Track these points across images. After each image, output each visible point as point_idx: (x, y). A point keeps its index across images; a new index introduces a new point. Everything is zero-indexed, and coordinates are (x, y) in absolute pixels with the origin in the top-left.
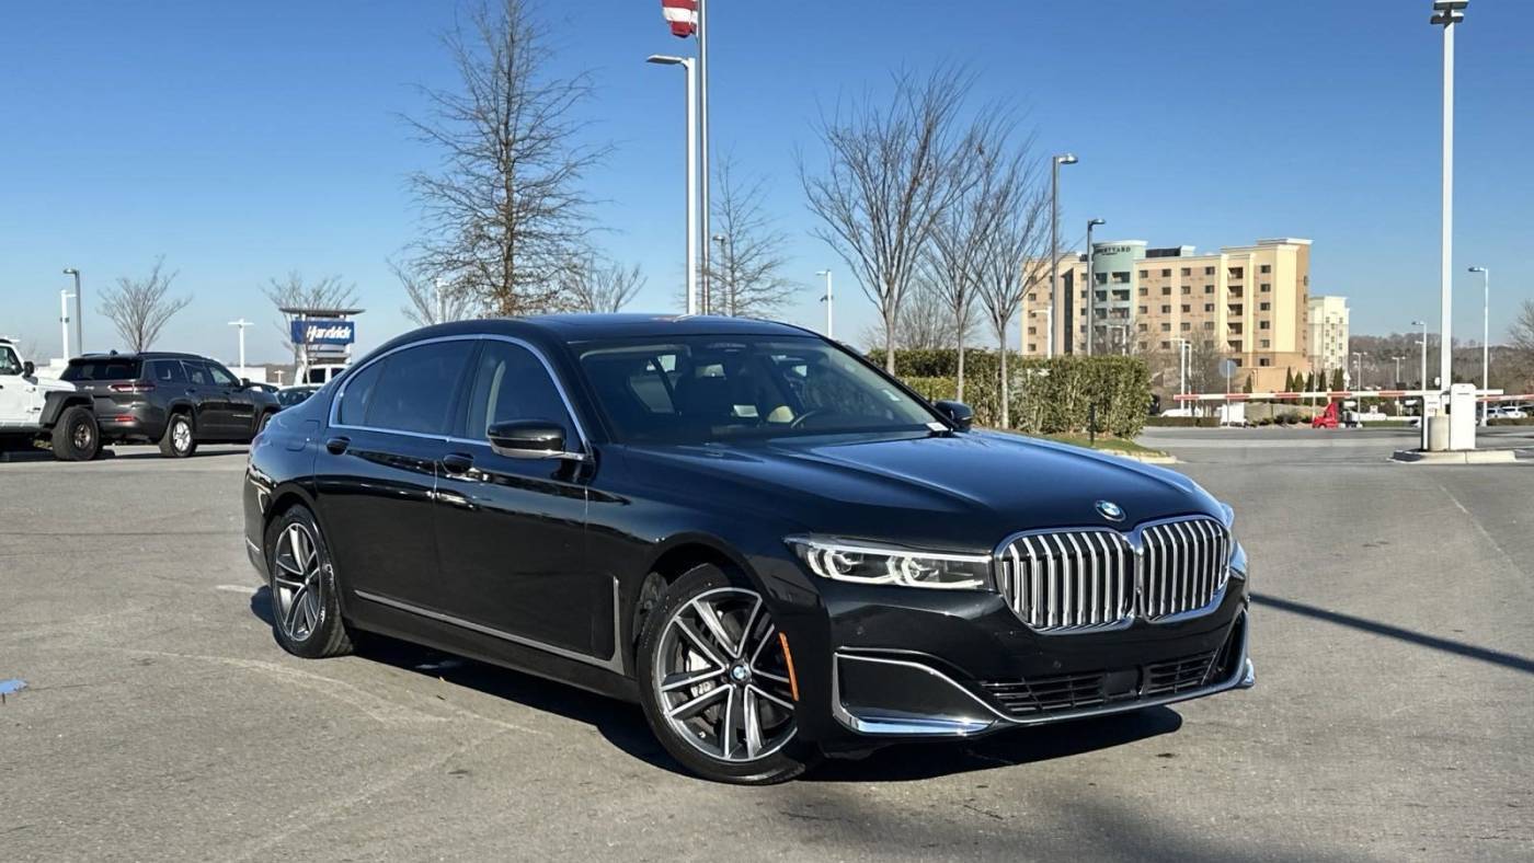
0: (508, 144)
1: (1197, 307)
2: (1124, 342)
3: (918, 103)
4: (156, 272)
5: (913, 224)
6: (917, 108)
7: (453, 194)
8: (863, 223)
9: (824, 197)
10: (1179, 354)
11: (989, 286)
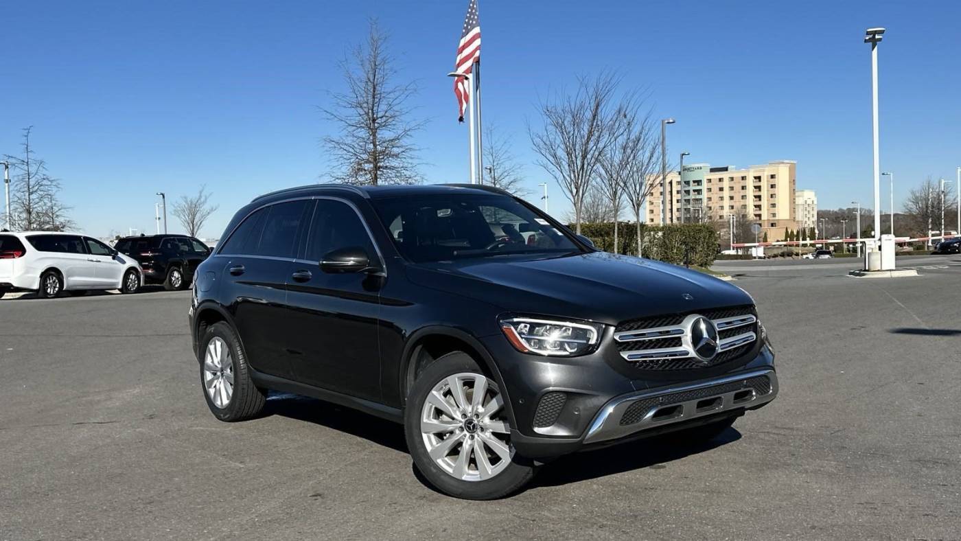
0: (374, 121)
1: (737, 197)
2: (700, 216)
3: (591, 91)
4: (201, 192)
5: (589, 156)
6: (590, 94)
7: (345, 147)
8: (563, 157)
9: (542, 144)
10: (729, 222)
11: (630, 189)
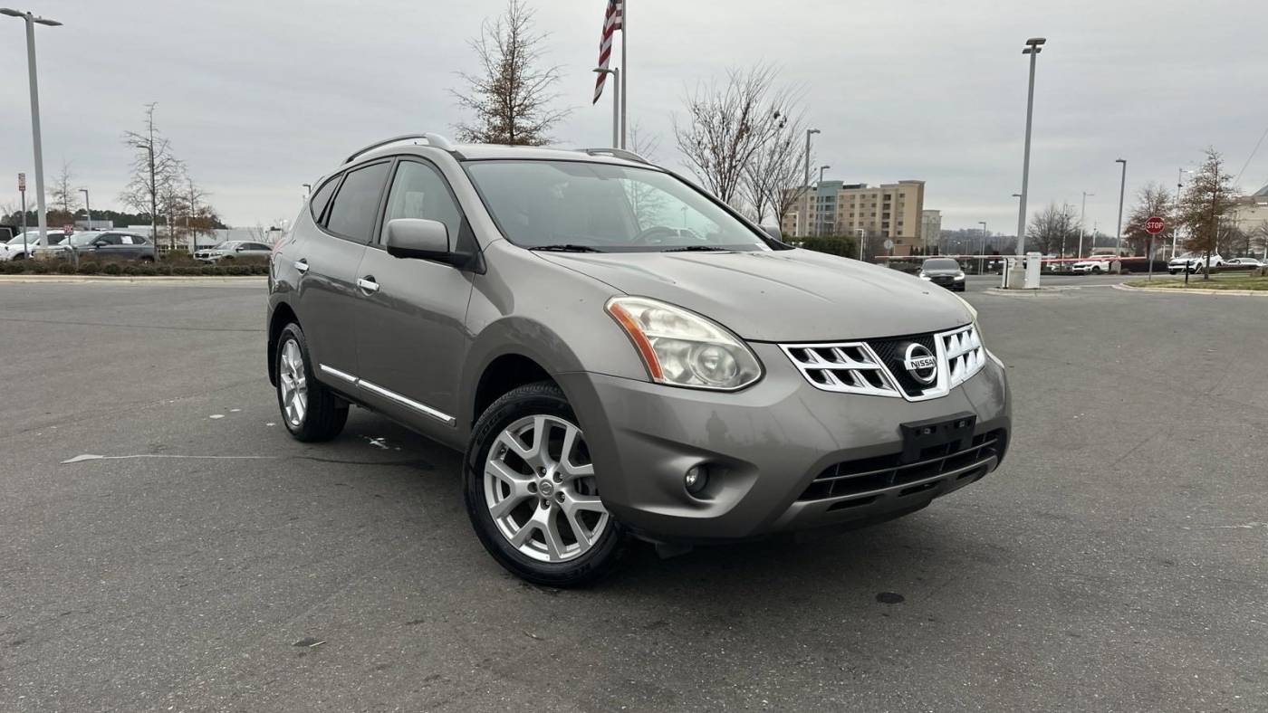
0: (511, 108)
1: (868, 214)
8: (709, 157)
9: (688, 143)
11: (775, 197)
